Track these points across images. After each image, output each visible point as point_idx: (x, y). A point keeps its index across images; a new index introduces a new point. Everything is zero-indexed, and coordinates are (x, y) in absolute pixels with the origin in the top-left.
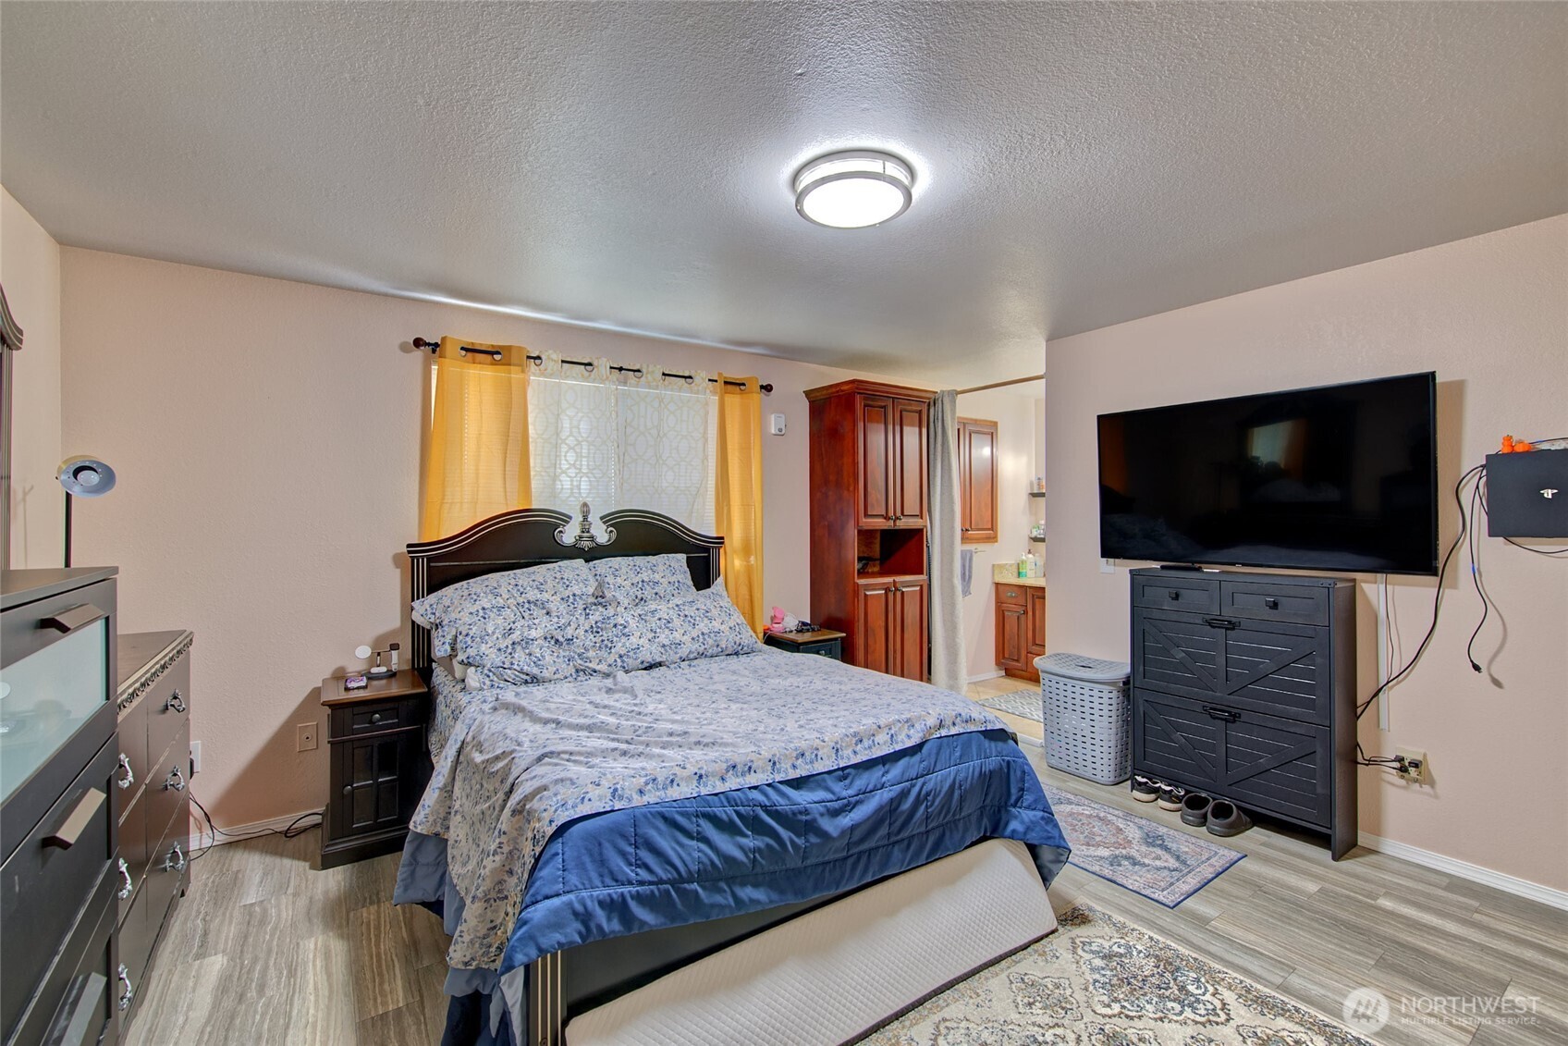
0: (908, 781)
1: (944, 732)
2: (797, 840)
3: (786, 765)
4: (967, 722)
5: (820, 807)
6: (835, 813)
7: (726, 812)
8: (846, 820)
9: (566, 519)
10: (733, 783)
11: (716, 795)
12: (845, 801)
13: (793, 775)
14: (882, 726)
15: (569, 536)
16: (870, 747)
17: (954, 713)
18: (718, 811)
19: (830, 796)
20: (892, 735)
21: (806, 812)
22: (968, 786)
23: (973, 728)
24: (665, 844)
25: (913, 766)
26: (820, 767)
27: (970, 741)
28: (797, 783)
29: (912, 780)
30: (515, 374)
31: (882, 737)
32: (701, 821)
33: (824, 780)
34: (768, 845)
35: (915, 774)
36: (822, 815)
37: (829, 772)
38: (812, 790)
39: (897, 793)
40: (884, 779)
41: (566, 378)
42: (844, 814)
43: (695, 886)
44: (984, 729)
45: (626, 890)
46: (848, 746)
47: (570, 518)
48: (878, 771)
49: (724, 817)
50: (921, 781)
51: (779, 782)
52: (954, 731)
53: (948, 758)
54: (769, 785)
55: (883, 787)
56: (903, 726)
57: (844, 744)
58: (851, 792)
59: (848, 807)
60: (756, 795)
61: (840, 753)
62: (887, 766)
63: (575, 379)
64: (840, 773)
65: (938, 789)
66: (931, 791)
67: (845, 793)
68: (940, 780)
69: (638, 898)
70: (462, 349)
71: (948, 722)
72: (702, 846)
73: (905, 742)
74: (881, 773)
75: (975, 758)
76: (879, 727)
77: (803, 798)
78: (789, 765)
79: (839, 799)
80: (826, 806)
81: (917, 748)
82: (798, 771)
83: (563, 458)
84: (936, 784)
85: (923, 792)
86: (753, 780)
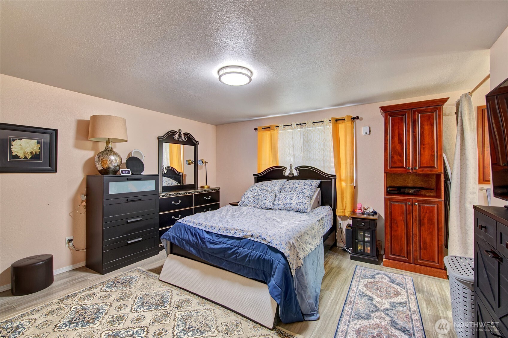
0: (233, 246)
1: (252, 239)
2: (202, 245)
3: (207, 227)
4: (262, 239)
5: (208, 240)
6: (211, 243)
7: (193, 231)
8: (213, 246)
9: (286, 168)
10: (197, 226)
11: (193, 227)
12: (215, 242)
13: (207, 230)
14: (235, 229)
15: (287, 173)
16: (228, 233)
17: (259, 235)
18: (191, 230)
19: (212, 239)
20: (235, 232)
21: (204, 239)
22: (253, 259)
23: (264, 242)
24: (183, 231)
25: (236, 243)
26: (213, 231)
27: (260, 246)
28: (208, 233)
29: (234, 246)
30: (273, 132)
31: (233, 232)
32: (189, 231)
33: (213, 234)
34: (196, 242)
35: (236, 245)
36: (208, 242)
37: (215, 233)
38: (210, 235)
39: (228, 247)
40: (227, 242)
41: (287, 130)
42: (213, 245)
43: (184, 242)
44: (268, 244)
45: (175, 236)
46: (223, 230)
47: (287, 168)
48: (227, 239)
49: (192, 232)
50: (236, 248)
51: (204, 230)
52: (256, 240)
53: (249, 246)
54: (202, 230)
55: (225, 244)
56: (241, 231)
57: (222, 229)
58: (217, 240)
59: (214, 243)
60: (199, 231)
61: (220, 230)
62: (229, 239)
63: (289, 130)
64: (217, 235)
65: (241, 253)
66: (239, 252)
67: (215, 240)
68: (244, 251)
69: (176, 238)
70: (263, 128)
71: (255, 236)
72: (187, 235)
73: (237, 236)
74: (227, 240)
75: (260, 252)
76: (234, 229)
77: (206, 236)
78: (208, 228)
79: (213, 240)
80: (209, 240)
81: (241, 239)
82: (223, 233)
83: (287, 152)
84: (241, 251)
85: (236, 251)
86: (200, 227)
